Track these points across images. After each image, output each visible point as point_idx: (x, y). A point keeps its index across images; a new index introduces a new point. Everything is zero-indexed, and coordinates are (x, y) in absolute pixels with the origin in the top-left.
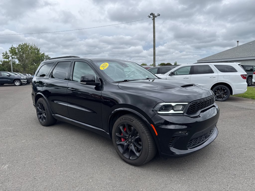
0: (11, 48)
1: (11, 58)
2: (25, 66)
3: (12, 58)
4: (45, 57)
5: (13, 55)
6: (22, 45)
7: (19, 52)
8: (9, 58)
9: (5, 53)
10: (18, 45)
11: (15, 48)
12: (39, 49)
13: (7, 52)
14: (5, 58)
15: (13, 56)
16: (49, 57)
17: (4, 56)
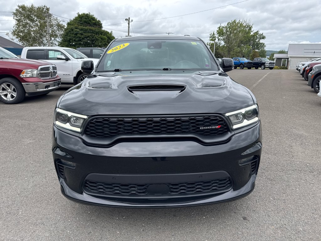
0: (219, 28)
1: (217, 39)
2: (230, 49)
3: (219, 39)
4: (258, 36)
5: (219, 36)
6: (231, 22)
7: (227, 31)
8: (216, 39)
9: (212, 34)
10: (227, 23)
11: (223, 27)
12: (252, 27)
13: (214, 33)
14: (211, 40)
15: (220, 38)
16: (263, 36)
17: (211, 37)
